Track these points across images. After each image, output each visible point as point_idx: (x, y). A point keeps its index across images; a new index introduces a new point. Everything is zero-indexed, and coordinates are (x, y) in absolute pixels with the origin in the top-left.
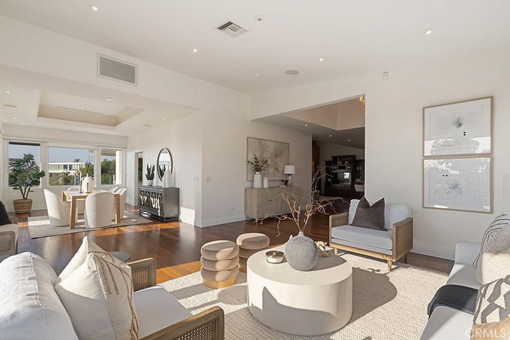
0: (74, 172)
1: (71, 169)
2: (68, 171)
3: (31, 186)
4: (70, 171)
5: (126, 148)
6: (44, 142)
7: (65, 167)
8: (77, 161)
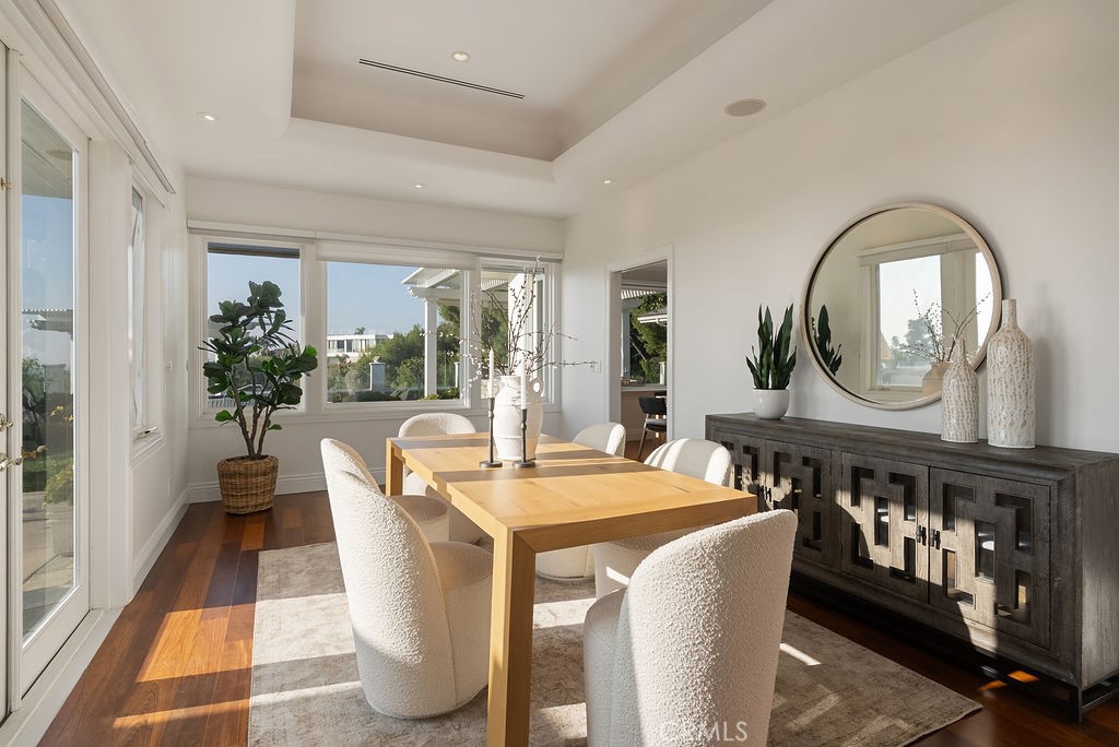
0: (357, 354)
1: (349, 349)
2: (346, 353)
3: (274, 408)
4: (349, 354)
5: (560, 261)
6: (313, 240)
7: (340, 344)
8: (361, 332)
